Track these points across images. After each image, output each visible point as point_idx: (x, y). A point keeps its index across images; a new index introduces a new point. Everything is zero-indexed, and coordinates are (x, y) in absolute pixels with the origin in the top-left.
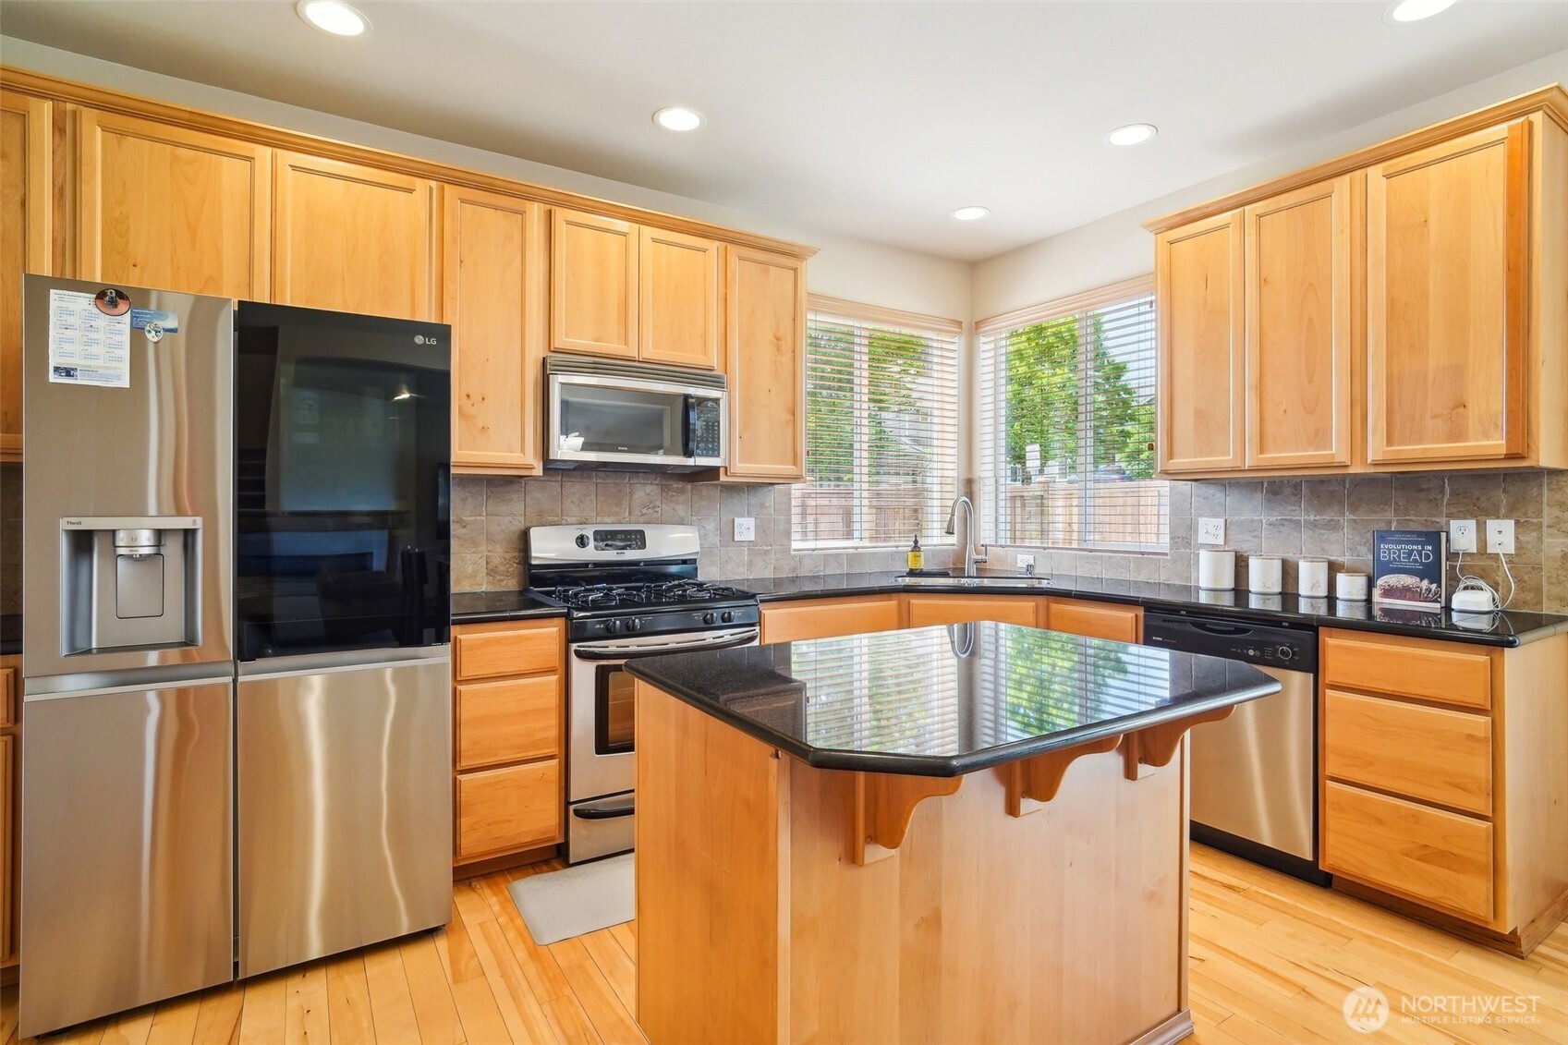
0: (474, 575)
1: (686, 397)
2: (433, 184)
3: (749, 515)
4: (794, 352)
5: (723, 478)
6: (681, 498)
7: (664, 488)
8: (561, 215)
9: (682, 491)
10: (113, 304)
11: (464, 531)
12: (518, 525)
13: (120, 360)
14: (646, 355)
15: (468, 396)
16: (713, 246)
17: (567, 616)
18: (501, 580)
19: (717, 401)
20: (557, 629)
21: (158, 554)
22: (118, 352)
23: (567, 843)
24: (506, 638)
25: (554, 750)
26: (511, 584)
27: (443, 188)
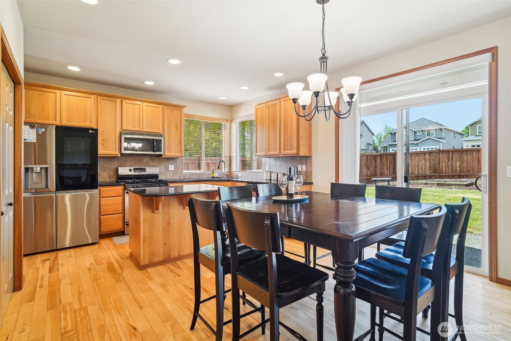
0: (106, 177)
1: (153, 139)
2: (95, 96)
3: (173, 165)
4: (181, 129)
5: (163, 157)
6: (155, 161)
7: (151, 159)
8: (124, 101)
9: (155, 159)
10: (33, 127)
11: (103, 168)
12: (116, 167)
13: (34, 137)
14: (144, 130)
15: (103, 140)
16: (160, 106)
17: (124, 185)
18: (112, 179)
19: (161, 140)
20: (122, 188)
21: (41, 172)
22: (34, 136)
23: (124, 231)
24: (112, 189)
25: (121, 212)
26: (114, 180)
27: (97, 97)
